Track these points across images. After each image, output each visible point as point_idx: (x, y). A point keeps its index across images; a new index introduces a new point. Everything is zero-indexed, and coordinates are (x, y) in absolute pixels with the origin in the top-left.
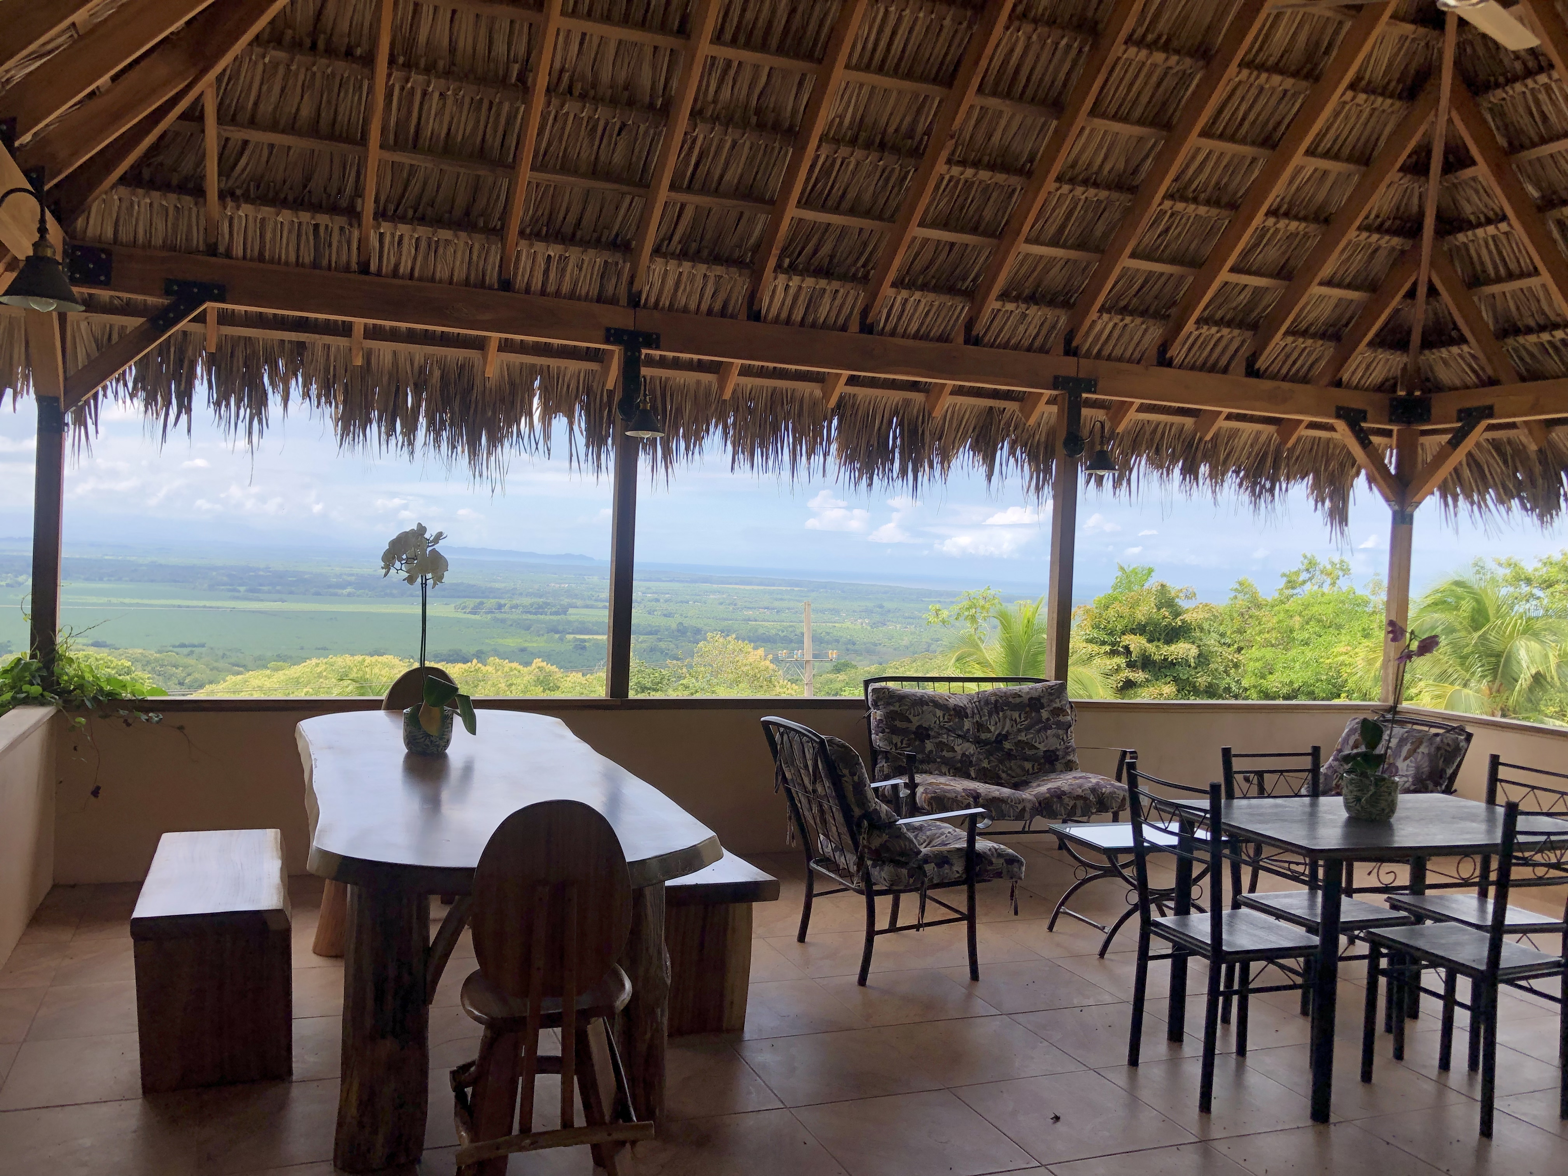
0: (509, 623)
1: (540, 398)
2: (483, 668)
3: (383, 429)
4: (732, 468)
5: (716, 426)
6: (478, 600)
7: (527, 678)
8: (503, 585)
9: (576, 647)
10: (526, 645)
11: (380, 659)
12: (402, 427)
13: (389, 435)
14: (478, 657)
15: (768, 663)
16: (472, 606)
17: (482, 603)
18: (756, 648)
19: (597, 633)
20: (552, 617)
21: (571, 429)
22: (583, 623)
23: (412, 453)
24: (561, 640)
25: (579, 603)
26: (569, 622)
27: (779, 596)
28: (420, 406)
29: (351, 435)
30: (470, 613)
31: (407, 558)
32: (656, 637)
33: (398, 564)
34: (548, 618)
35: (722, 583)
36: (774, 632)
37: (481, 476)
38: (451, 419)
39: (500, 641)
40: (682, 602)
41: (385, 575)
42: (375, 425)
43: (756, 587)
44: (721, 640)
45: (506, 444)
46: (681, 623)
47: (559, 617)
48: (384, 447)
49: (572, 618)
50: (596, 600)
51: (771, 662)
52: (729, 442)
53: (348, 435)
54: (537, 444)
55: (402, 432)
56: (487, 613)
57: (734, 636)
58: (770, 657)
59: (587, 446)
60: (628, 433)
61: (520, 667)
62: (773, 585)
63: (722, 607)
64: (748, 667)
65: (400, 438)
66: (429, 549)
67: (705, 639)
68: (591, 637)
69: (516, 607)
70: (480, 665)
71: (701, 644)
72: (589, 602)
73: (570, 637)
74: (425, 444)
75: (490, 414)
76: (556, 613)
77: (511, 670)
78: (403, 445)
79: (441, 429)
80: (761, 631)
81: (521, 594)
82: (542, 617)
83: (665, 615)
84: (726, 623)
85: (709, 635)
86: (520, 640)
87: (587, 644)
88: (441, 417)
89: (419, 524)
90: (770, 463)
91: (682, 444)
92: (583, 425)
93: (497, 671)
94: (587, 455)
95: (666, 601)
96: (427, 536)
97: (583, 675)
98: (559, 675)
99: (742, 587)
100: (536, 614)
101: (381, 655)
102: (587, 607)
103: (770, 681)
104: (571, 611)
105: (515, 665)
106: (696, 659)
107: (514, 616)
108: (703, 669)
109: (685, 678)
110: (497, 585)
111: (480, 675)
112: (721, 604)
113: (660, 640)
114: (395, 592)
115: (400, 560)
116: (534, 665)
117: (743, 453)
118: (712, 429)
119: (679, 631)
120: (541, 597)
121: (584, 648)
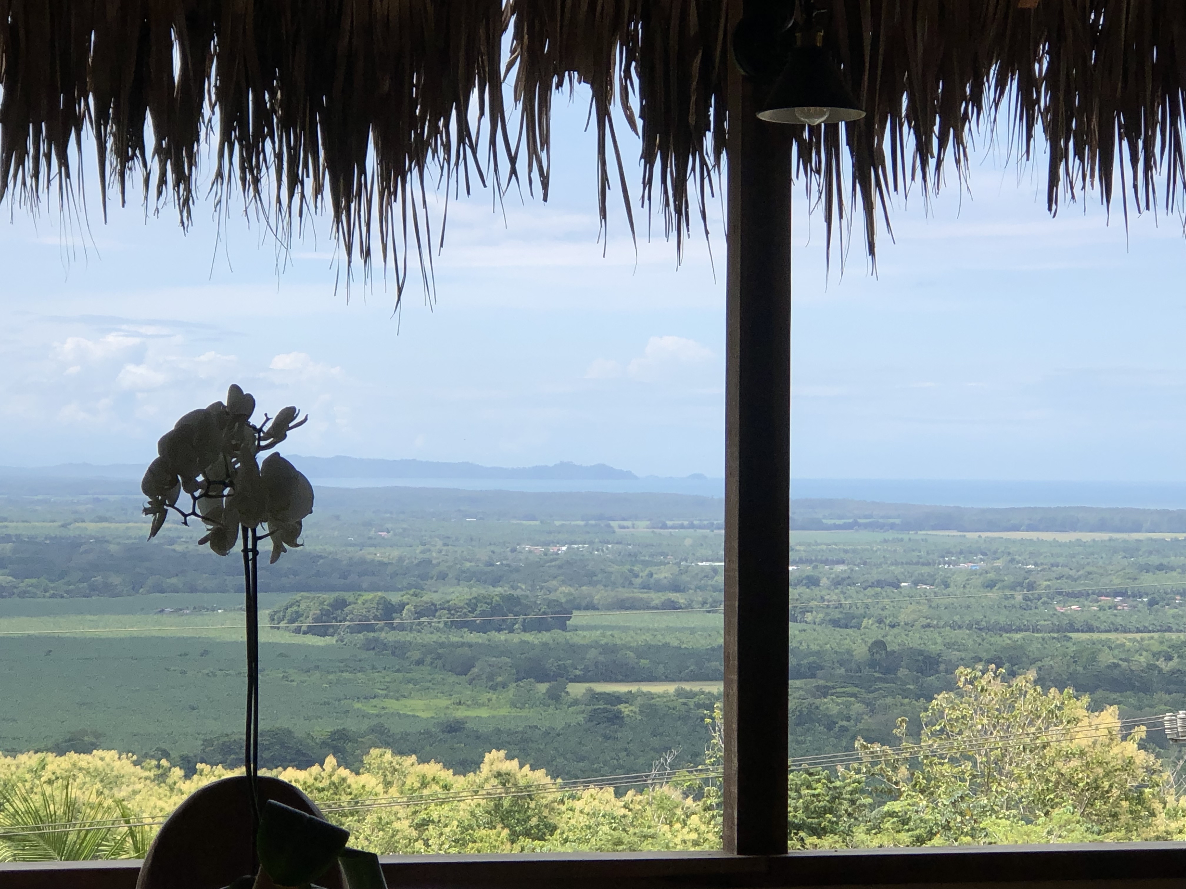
0: (416, 655)
1: (518, 35)
2: (352, 779)
3: (110, 143)
4: (1051, 200)
5: (1001, 85)
6: (329, 597)
7: (470, 803)
8: (395, 553)
9: (594, 717)
10: (461, 713)
11: (84, 760)
12: (160, 135)
13: (124, 159)
14: (337, 752)
15: (1131, 748)
16: (315, 611)
17: (341, 604)
18: (1096, 707)
19: (652, 679)
20: (530, 637)
21: (603, 114)
22: (610, 649)
23: (186, 203)
24: (555, 697)
25: (599, 595)
26: (573, 649)
27: (1155, 560)
28: (203, 74)
29: (29, 164)
30: (310, 631)
31: (209, 483)
32: (813, 683)
33: (185, 500)
34: (515, 638)
35: (992, 526)
36: (1143, 659)
37: (367, 254)
38: (286, 104)
39: (392, 705)
40: (879, 583)
41: (155, 530)
42: (88, 133)
43: (1087, 537)
44: (997, 687)
45: (432, 165)
46: (880, 645)
47: (545, 637)
48: (113, 191)
49: (578, 638)
50: (646, 587)
51: (1142, 746)
52: (1038, 128)
53: (21, 162)
54: (513, 160)
55: (158, 150)
56: (354, 630)
57: (1032, 675)
58: (1141, 732)
59: (648, 157)
60: (765, 116)
61: (447, 775)
62: (1137, 529)
63: (993, 595)
64: (1075, 763)
65: (154, 165)
66: (262, 457)
67: (950, 686)
68: (633, 688)
69: (431, 610)
70: (343, 772)
71: (940, 700)
72: (625, 593)
73: (577, 690)
74: (220, 174)
75: (386, 86)
76: (540, 625)
77: (424, 784)
78: (163, 181)
79: (260, 136)
80: (1106, 658)
81: (443, 576)
82: (502, 637)
83: (836, 623)
84: (1006, 639)
85: (963, 673)
86: (443, 702)
87: (625, 709)
88: (259, 102)
89: (235, 390)
90: (1160, 176)
91: (910, 140)
92: (635, 102)
93: (388, 784)
94: (648, 182)
95: (838, 582)
96: (256, 419)
97: (619, 794)
98: (552, 795)
99: (1048, 536)
100: (483, 628)
101: (87, 749)
102: (623, 605)
103: (1140, 800)
104: (578, 618)
105: (433, 769)
106: (927, 742)
107: (428, 638)
108: (947, 769)
109: (895, 795)
110: (379, 555)
111: (345, 798)
112: (990, 585)
113: (824, 692)
114: (115, 580)
115: (190, 487)
116: (485, 768)
117: (1079, 153)
118: (989, 94)
119: (873, 664)
120: (496, 582)
121: (617, 718)
